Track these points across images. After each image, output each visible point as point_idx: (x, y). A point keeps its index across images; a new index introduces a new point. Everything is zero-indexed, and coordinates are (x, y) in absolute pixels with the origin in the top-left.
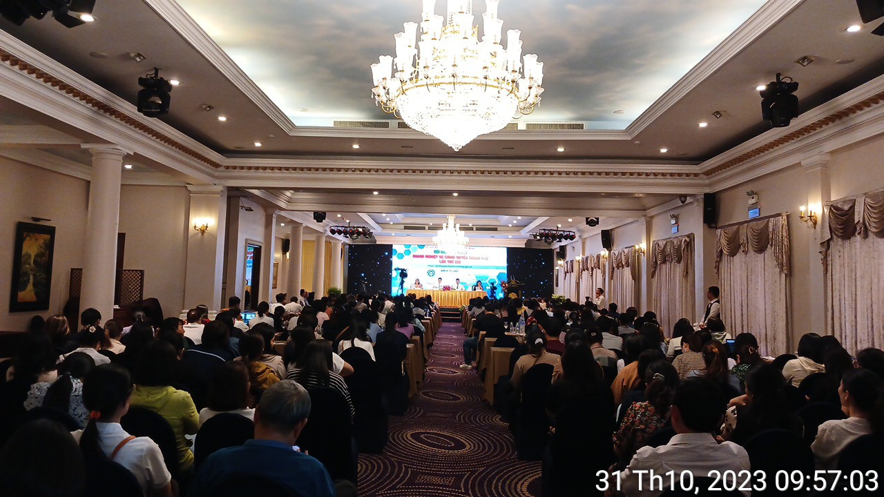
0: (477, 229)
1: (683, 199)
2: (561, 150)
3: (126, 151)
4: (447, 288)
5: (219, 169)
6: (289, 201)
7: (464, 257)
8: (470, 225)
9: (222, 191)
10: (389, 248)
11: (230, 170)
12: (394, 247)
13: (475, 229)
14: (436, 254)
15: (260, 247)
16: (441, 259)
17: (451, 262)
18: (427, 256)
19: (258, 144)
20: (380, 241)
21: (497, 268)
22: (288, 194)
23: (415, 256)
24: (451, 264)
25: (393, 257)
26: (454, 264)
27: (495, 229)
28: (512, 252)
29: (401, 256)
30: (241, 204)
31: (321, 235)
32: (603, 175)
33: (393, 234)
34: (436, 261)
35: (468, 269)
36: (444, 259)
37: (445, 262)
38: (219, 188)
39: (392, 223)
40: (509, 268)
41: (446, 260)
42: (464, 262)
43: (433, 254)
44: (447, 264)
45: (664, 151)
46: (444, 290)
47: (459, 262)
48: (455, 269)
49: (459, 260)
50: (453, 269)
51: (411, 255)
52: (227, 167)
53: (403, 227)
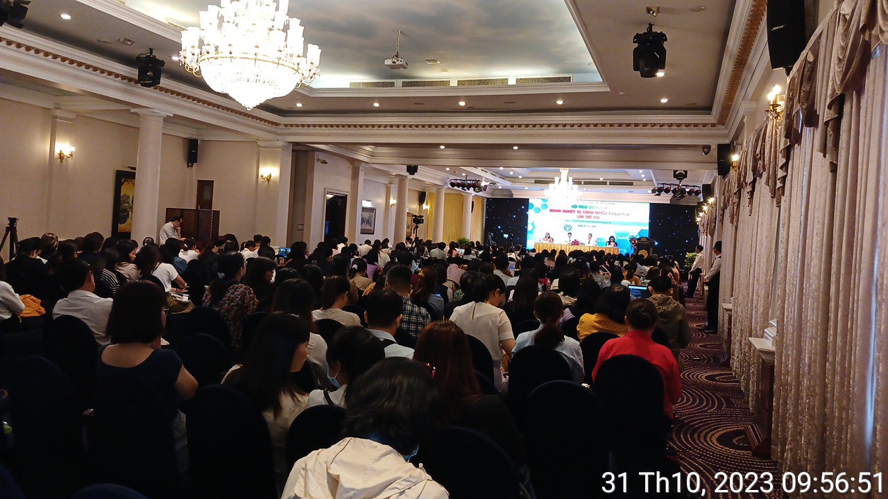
0: (611, 184)
1: (706, 150)
2: (560, 102)
3: (165, 114)
4: (576, 243)
5: (280, 127)
6: (372, 155)
7: (602, 213)
8: (601, 179)
9: (283, 146)
10: (525, 203)
11: (289, 127)
12: (530, 201)
13: (608, 183)
14: (573, 209)
15: (346, 195)
16: (579, 214)
17: (589, 217)
18: (564, 211)
19: (299, 105)
20: (516, 195)
21: (638, 224)
22: (368, 148)
23: (551, 210)
24: (589, 220)
25: (530, 210)
26: (592, 219)
27: (631, 184)
28: (654, 208)
29: (538, 210)
30: (316, 157)
31: (440, 187)
32: (616, 126)
33: (526, 188)
34: (574, 216)
35: (606, 225)
36: (582, 214)
37: (582, 217)
38: (280, 144)
39: (520, 177)
40: (650, 224)
41: (584, 215)
42: (603, 218)
43: (571, 209)
44: (585, 219)
45: (664, 101)
46: (572, 245)
47: (598, 218)
48: (594, 224)
49: (597, 215)
50: (591, 224)
51: (548, 209)
52: (286, 125)
53: (533, 181)
